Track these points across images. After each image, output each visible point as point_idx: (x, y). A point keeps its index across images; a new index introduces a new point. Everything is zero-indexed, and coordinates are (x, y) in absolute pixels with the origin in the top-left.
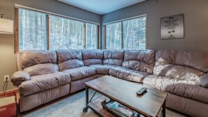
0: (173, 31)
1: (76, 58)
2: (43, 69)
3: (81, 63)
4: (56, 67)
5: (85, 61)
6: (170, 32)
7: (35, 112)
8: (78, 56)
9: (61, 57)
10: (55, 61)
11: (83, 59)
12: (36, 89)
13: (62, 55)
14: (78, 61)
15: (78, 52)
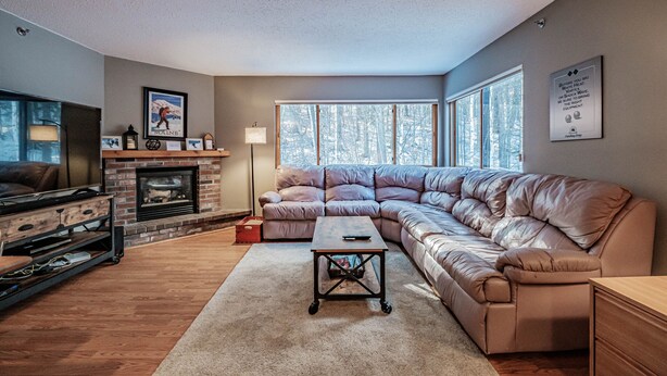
0: (577, 116)
1: (358, 183)
2: (301, 194)
3: (369, 193)
4: (320, 192)
5: (380, 191)
6: (569, 120)
7: (275, 244)
8: (363, 180)
9: (330, 178)
10: (321, 183)
11: (376, 186)
12: (277, 216)
13: (332, 175)
14: (361, 189)
15: (365, 172)
